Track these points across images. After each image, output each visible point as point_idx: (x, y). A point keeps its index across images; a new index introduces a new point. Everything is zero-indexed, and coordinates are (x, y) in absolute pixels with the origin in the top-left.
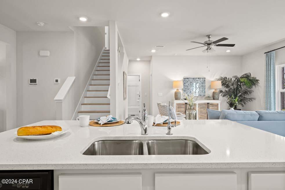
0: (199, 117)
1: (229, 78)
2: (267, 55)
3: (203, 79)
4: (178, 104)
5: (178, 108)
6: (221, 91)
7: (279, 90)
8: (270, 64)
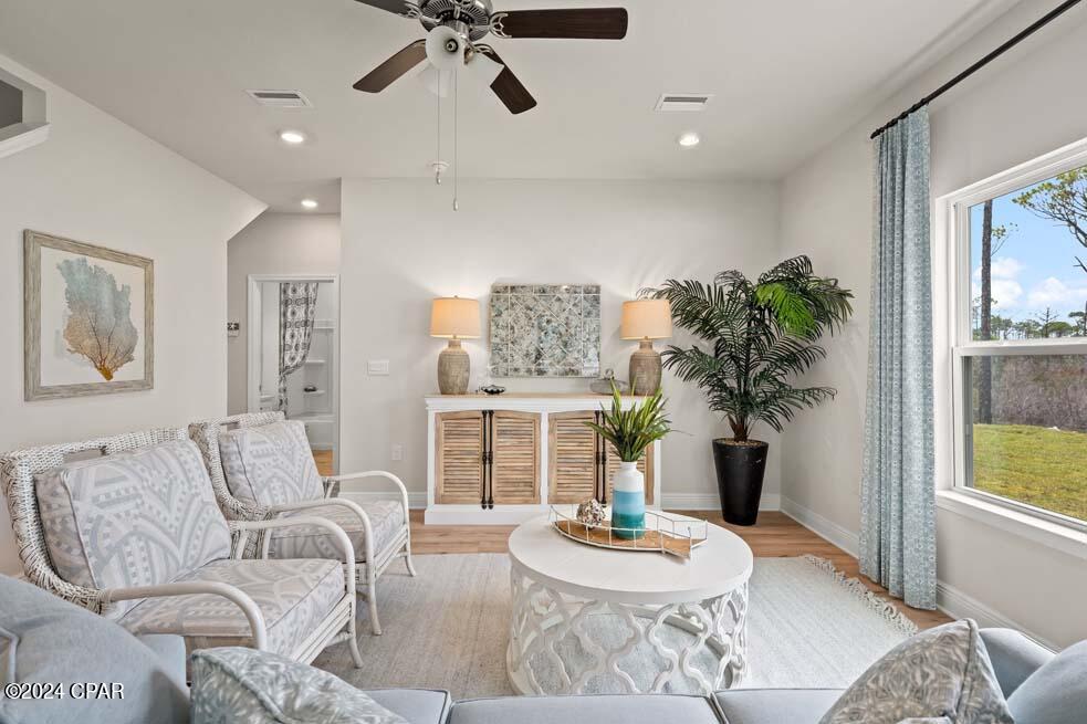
0: (554, 481)
1: (709, 287)
2: (882, 143)
3: (587, 291)
4: (446, 417)
5: (448, 434)
6: (677, 354)
7: (953, 344)
8: (898, 190)
